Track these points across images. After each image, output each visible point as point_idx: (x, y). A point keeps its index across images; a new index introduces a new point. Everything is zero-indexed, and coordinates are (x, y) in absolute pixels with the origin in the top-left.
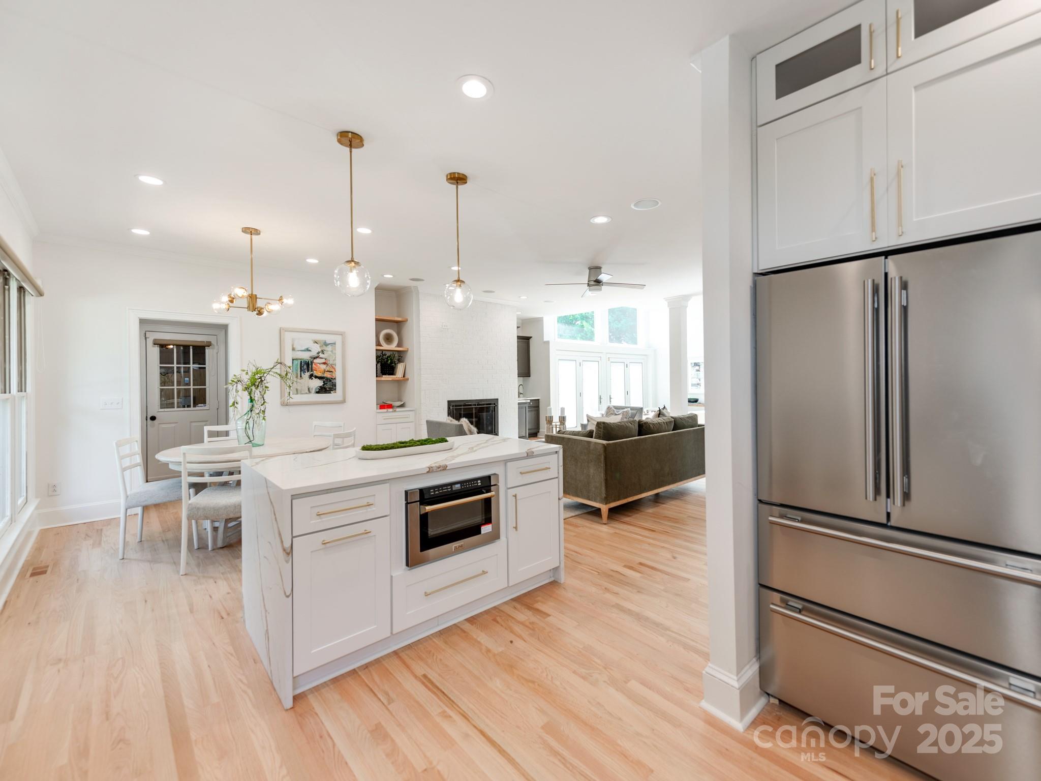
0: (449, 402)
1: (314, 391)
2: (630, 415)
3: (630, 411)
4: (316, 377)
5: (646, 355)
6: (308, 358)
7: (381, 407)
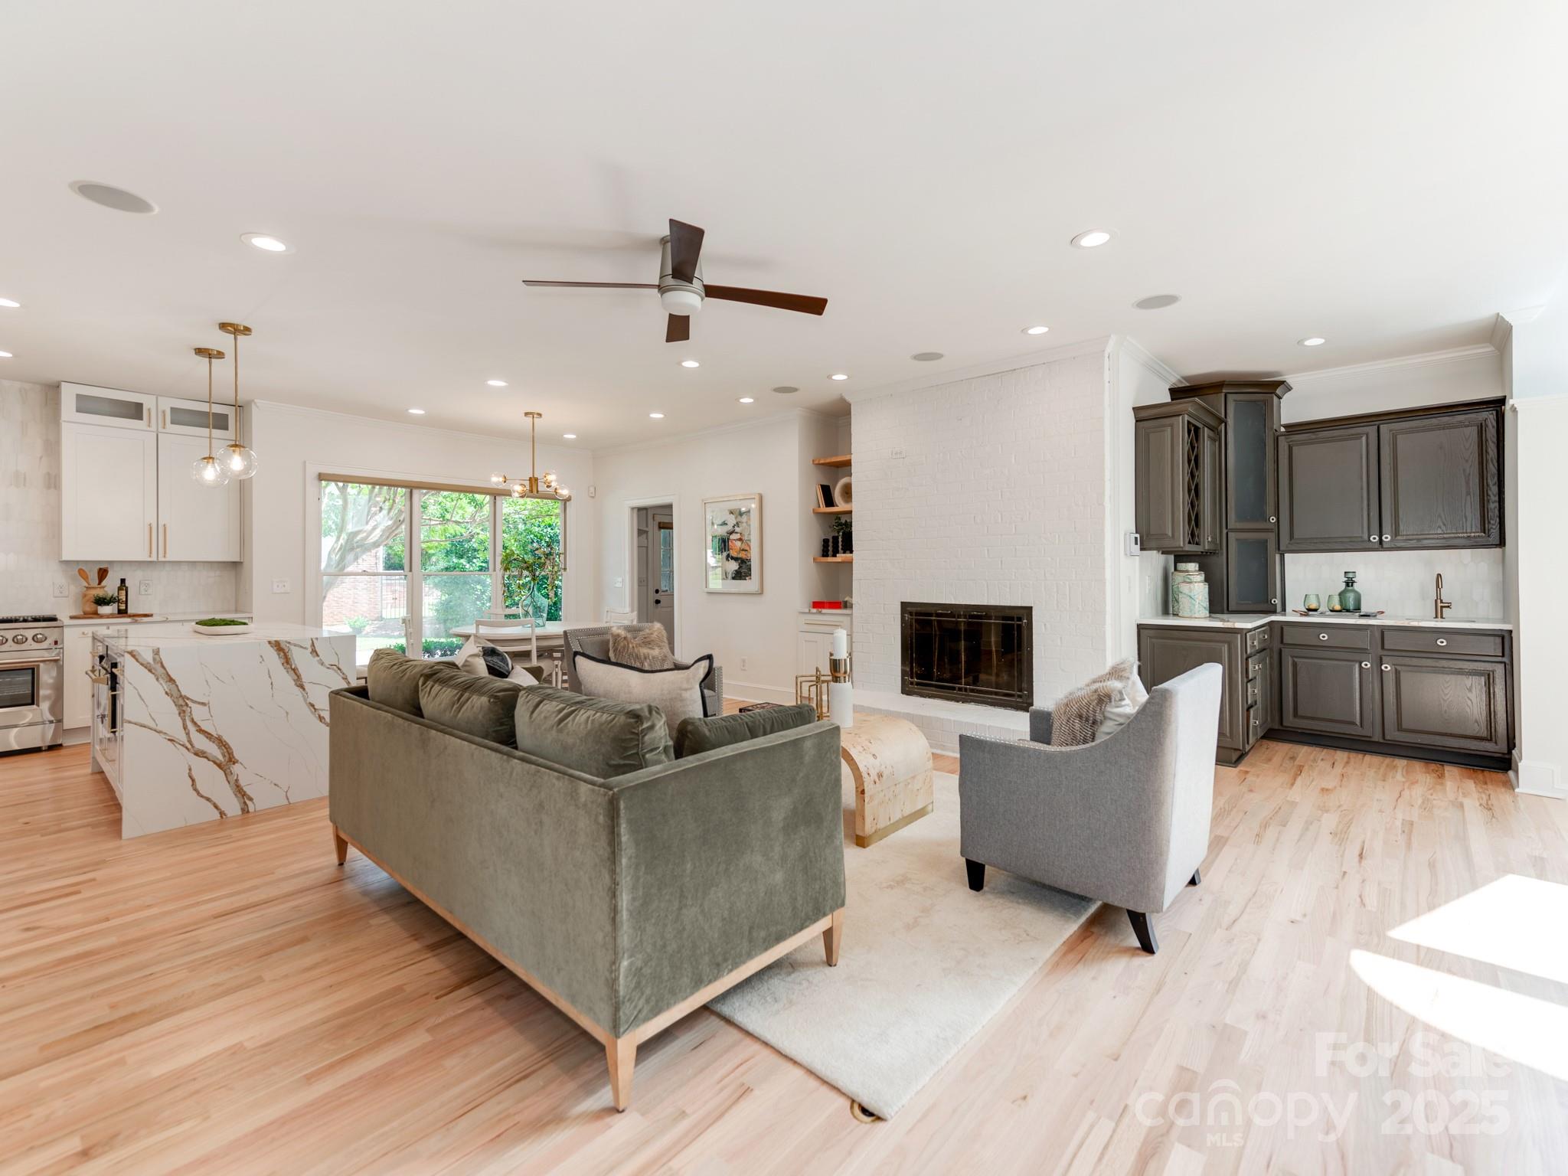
0: (904, 605)
1: (730, 576)
4: (732, 558)
6: (726, 534)
7: (816, 605)
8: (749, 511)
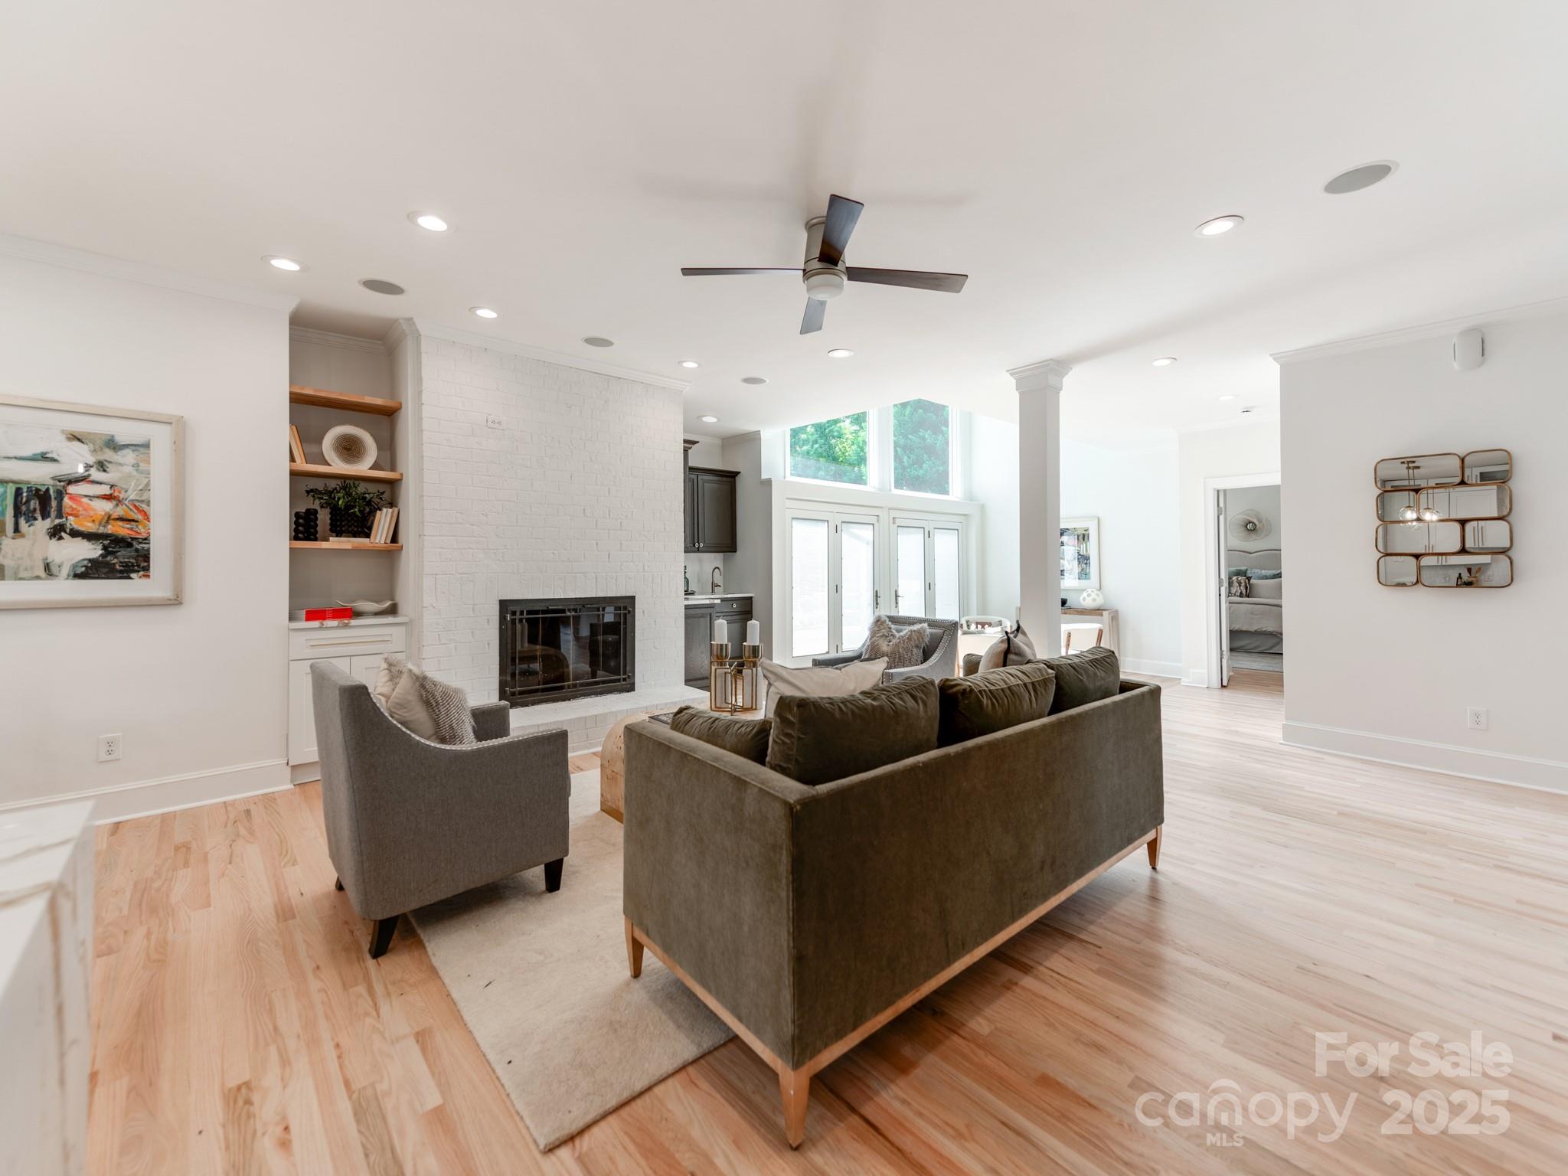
0: (504, 604)
1: (66, 572)
2: (927, 640)
3: (929, 631)
4: (76, 534)
5: (965, 515)
6: (46, 482)
7: (312, 615)
8: (147, 446)
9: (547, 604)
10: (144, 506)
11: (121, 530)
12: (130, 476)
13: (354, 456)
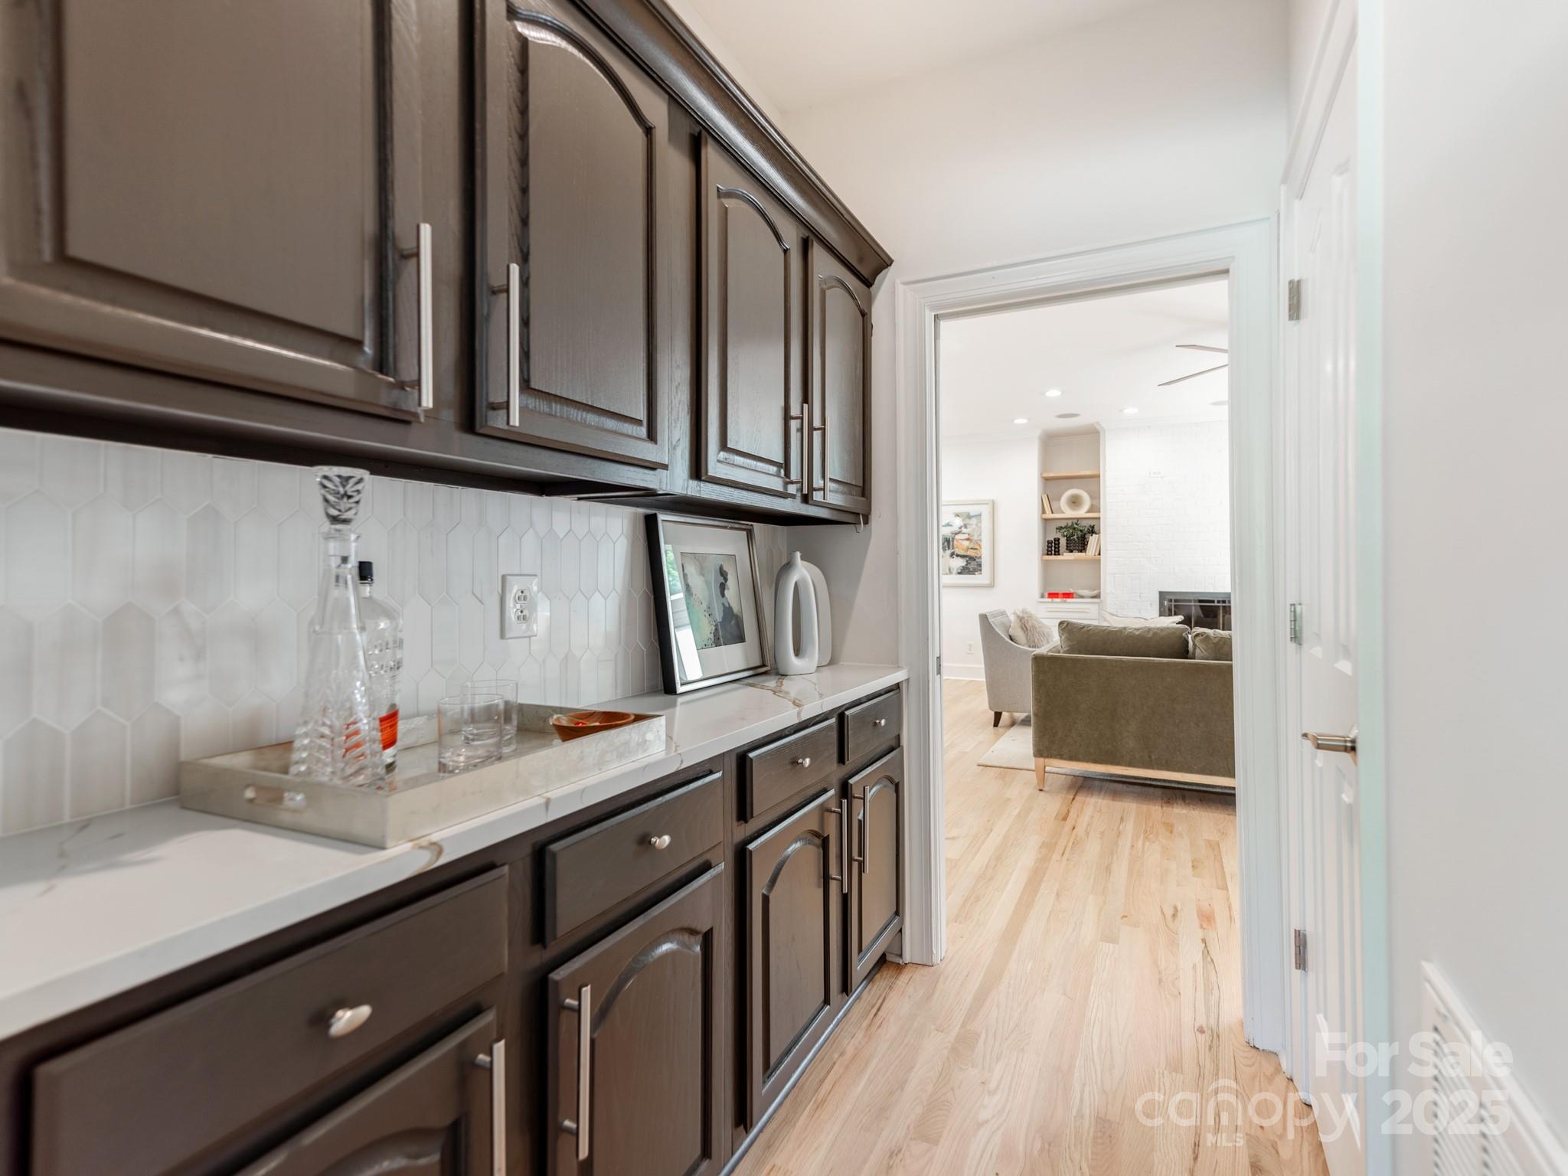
0: (1164, 594)
1: (955, 571)
4: (958, 556)
6: (950, 535)
7: (1052, 595)
8: (980, 515)
9: (1198, 596)
10: (979, 542)
11: (971, 553)
12: (974, 529)
13: (1077, 506)
